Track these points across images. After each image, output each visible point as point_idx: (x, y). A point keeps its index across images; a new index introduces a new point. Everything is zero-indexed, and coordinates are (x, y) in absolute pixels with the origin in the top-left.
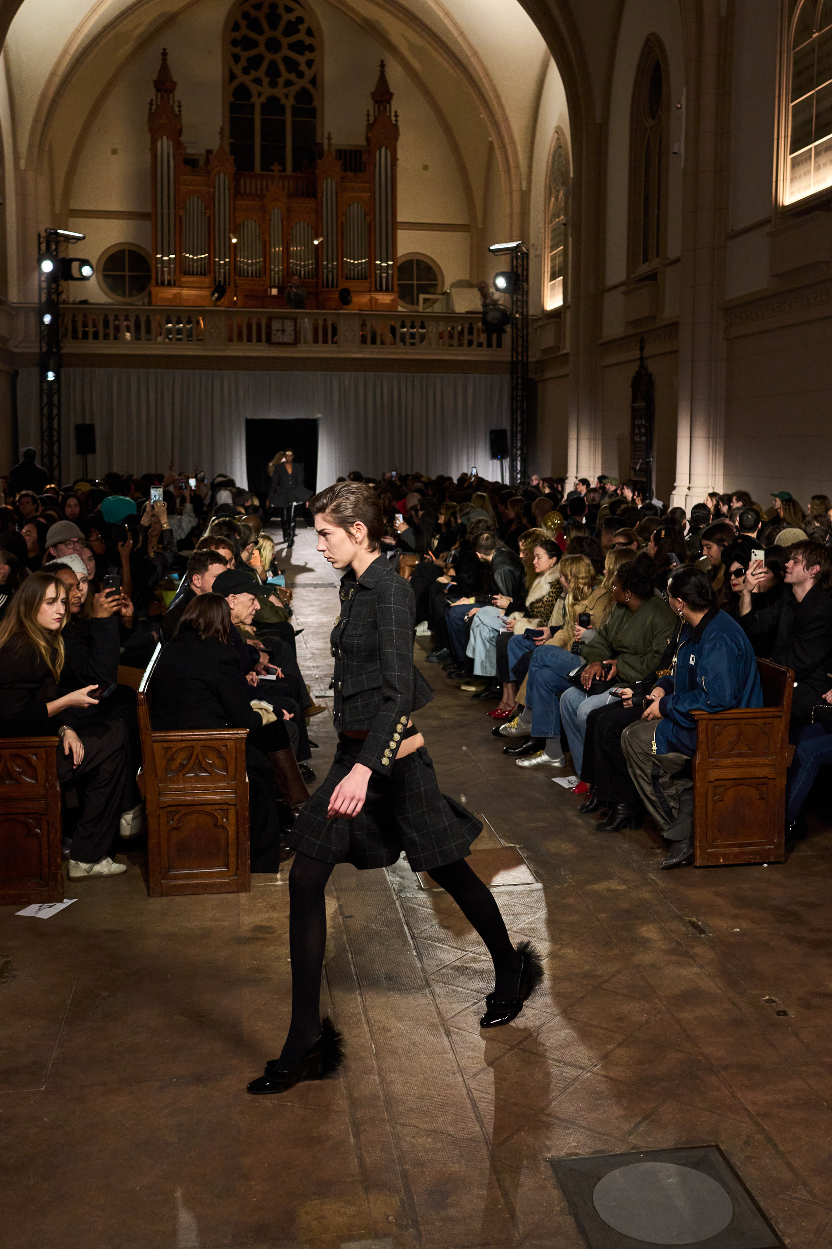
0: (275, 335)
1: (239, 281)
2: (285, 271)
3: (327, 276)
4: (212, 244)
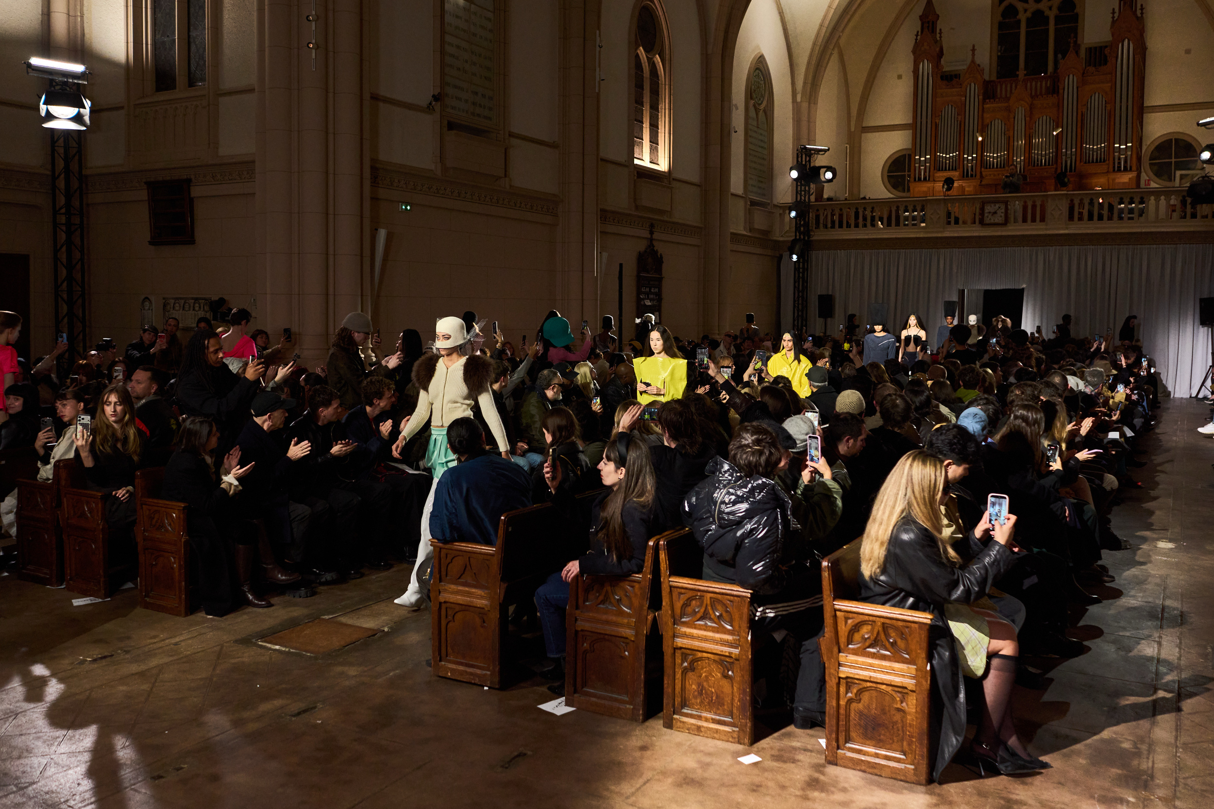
0: (988, 217)
1: (985, 172)
2: (1027, 161)
3: (1066, 162)
4: (962, 143)
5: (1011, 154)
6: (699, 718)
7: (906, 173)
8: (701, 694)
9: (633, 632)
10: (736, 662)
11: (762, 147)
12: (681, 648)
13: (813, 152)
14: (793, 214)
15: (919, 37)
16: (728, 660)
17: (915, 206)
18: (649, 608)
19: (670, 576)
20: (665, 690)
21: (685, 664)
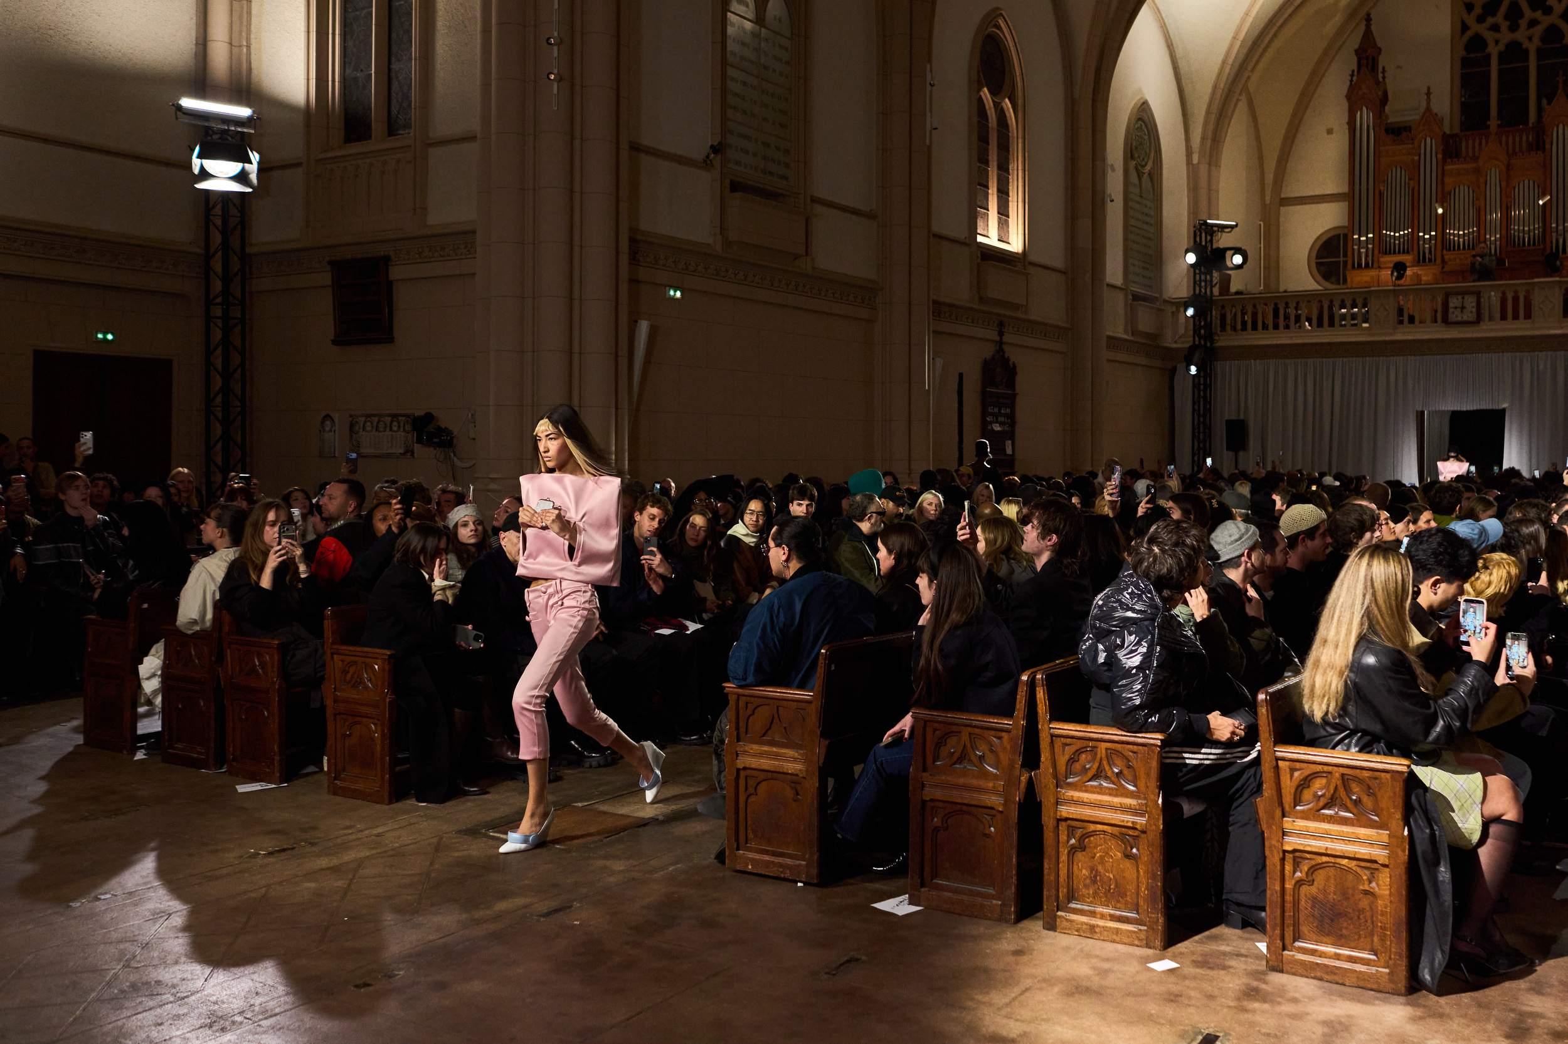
0: (1453, 313)
1: (1448, 256)
2: (1504, 240)
3: (1557, 240)
4: (1416, 217)
5: (1482, 232)
6: (1093, 914)
7: (1341, 259)
8: (1094, 882)
9: (1001, 800)
10: (1143, 835)
11: (1147, 223)
12: (1067, 819)
13: (1215, 229)
14: (1190, 312)
15: (1355, 79)
16: (1131, 832)
17: (1354, 300)
18: (1023, 766)
19: (1051, 721)
20: (1046, 877)
21: (1073, 841)
